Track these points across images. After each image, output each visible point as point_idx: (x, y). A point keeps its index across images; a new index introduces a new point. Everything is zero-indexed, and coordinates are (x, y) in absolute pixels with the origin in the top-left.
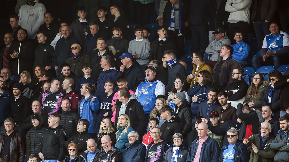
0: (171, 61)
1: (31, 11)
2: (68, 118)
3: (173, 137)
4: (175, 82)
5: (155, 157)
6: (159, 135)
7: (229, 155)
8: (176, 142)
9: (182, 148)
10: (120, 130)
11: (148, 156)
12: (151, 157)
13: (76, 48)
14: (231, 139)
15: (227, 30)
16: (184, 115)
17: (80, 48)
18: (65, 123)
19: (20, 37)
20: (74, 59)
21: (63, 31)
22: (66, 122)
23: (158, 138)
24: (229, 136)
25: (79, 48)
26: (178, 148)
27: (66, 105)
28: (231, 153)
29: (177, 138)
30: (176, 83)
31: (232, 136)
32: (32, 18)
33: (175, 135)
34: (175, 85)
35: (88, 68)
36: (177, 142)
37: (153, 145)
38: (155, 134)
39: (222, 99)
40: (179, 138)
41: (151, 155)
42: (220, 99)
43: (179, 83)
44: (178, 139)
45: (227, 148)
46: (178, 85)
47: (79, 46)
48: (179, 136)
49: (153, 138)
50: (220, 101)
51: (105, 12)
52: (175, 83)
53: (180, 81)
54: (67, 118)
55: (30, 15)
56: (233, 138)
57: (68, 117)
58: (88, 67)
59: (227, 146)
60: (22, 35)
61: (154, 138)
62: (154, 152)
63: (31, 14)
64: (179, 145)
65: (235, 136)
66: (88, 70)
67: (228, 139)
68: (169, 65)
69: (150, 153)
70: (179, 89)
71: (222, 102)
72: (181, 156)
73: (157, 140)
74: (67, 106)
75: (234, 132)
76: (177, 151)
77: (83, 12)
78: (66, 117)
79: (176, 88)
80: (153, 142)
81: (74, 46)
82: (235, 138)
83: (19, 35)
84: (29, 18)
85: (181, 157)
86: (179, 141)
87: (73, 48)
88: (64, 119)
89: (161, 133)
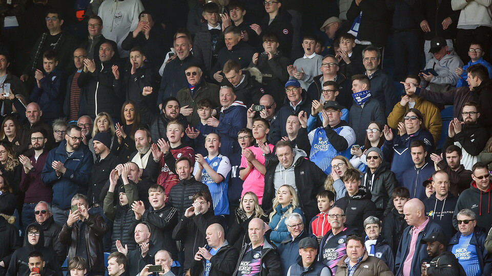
0: (362, 92)
1: (118, 12)
2: (188, 192)
3: (365, 224)
4: (367, 129)
5: (335, 258)
6: (343, 220)
7: (461, 253)
8: (371, 232)
9: (381, 242)
10: (279, 212)
11: (324, 257)
12: (328, 259)
13: (194, 73)
14: (463, 226)
15: (455, 40)
16: (386, 184)
17: (202, 73)
18: (183, 200)
19: (104, 55)
20: (191, 93)
21: (178, 46)
22: (185, 199)
23: (340, 225)
24: (461, 222)
25: (200, 74)
26: (374, 242)
27: (184, 170)
28: (465, 250)
29: (372, 225)
30: (370, 131)
31: (466, 222)
32: (119, 22)
33: (368, 220)
34: (369, 135)
35: (205, 108)
36: (373, 231)
37: (330, 237)
38: (335, 218)
39: (453, 157)
40: (376, 225)
41: (329, 255)
42: (449, 157)
43: (375, 131)
44: (374, 227)
45: (457, 243)
46: (374, 134)
47: (200, 70)
48: (375, 222)
49: (331, 224)
50: (449, 161)
51: (243, 11)
52: (368, 131)
53: (377, 127)
54: (185, 192)
55: (116, 17)
56: (466, 225)
57: (188, 189)
58: (205, 106)
59: (458, 238)
60: (107, 52)
61: (333, 225)
62: (333, 250)
63: (118, 16)
64: (376, 236)
65: (470, 222)
66: (204, 112)
67: (460, 226)
68: (358, 101)
69: (326, 251)
70: (374, 142)
71: (452, 162)
72: (379, 255)
73: (337, 229)
74: (184, 172)
75: (469, 215)
76: (373, 246)
77: (213, 14)
78: (184, 190)
79: (371, 139)
80: (331, 232)
81: (191, 70)
82: (470, 225)
83: (101, 52)
84: (114, 22)
85: (380, 257)
86: (376, 229)
87: (189, 74)
88: (181, 193)
89: (345, 218)
